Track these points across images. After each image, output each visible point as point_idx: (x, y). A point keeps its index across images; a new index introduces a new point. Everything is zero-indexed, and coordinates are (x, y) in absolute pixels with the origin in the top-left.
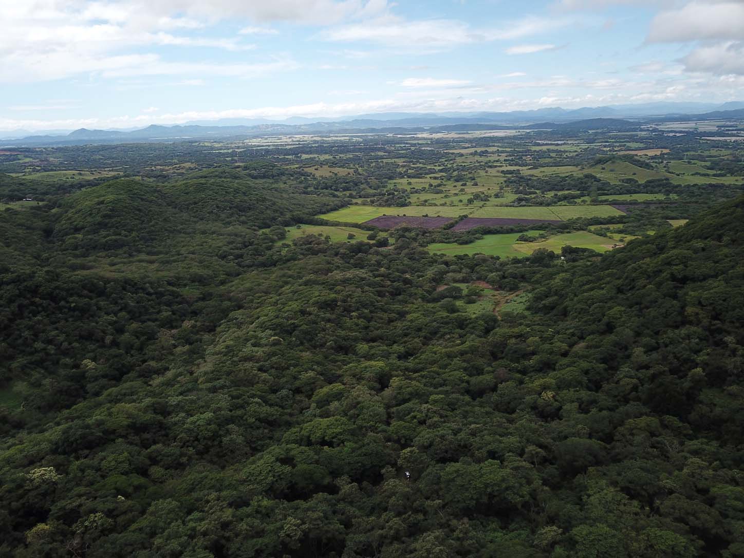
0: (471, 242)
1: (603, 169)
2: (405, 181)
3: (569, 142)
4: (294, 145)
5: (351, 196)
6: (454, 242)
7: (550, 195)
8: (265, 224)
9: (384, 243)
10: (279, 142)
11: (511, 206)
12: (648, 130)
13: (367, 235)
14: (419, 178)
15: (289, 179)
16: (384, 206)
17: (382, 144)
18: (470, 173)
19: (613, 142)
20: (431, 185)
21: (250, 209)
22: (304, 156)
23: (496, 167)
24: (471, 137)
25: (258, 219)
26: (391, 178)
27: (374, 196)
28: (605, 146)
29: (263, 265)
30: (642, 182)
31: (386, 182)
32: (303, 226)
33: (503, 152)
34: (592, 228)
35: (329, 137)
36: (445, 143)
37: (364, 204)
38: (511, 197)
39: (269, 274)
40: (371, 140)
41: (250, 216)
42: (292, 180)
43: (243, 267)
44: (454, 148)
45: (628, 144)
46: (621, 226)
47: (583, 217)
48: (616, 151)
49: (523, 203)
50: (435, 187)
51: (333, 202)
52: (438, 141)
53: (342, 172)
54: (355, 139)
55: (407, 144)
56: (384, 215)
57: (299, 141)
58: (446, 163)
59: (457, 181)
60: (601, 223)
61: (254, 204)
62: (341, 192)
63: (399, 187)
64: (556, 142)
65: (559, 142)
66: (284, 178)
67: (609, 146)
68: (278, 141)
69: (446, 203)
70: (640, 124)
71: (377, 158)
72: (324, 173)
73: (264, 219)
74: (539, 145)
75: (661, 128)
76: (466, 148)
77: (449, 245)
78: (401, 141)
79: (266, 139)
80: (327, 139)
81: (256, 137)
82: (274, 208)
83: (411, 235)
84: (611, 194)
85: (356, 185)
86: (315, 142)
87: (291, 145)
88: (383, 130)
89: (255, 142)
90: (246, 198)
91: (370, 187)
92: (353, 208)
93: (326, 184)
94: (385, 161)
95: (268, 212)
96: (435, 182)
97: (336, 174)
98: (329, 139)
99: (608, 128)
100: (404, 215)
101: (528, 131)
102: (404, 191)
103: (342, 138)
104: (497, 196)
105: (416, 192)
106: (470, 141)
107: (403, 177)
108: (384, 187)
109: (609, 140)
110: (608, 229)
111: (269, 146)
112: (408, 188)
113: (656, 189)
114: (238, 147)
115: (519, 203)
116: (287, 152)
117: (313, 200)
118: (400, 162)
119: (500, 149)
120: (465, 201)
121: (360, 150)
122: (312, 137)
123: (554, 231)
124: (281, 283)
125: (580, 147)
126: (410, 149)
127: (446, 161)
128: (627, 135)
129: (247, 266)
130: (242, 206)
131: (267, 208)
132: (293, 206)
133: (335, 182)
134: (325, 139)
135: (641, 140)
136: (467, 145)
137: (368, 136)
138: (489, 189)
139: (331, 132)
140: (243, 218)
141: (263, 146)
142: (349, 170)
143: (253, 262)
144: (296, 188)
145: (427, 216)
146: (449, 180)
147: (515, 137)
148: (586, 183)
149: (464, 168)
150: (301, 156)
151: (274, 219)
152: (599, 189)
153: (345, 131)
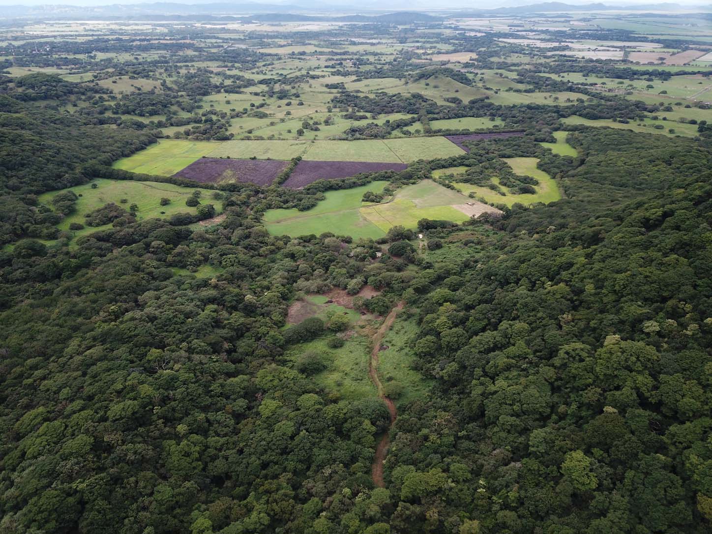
0: (313, 206)
1: (427, 85)
2: (222, 97)
3: (384, 41)
4: (87, 35)
5: (160, 125)
6: (294, 207)
7: (381, 120)
8: (45, 185)
9: (208, 214)
10: (67, 31)
11: (344, 140)
12: (450, 28)
13: (186, 200)
14: (237, 92)
15: (80, 99)
16: (201, 140)
17: (191, 39)
18: (293, 88)
19: (424, 42)
20: (253, 105)
21: (23, 165)
22: (100, 56)
23: (318, 77)
24: (285, 31)
25: (36, 180)
26: (206, 94)
27: (188, 123)
28: (418, 48)
29: (43, 278)
30: (466, 101)
31: (201, 100)
32: (100, 182)
33: (322, 53)
34: (436, 174)
35: (129, 25)
36: (260, 39)
37: (177, 137)
38: (343, 125)
39: (48, 306)
40: (179, 32)
41: (24, 177)
42: (84, 101)
43: (13, 282)
44: (268, 45)
45: (439, 46)
46: (462, 170)
47: (424, 159)
48: (429, 54)
49: (357, 135)
50: (258, 108)
51: (138, 137)
52: (251, 36)
53: (146, 84)
54: (159, 30)
55: (218, 38)
56: (204, 157)
57: (93, 31)
58: (264, 68)
59: (280, 98)
60: (444, 167)
61: (29, 157)
62: (147, 117)
63: (218, 108)
64: (371, 41)
65: (374, 41)
66: (73, 97)
67: (422, 47)
68: (68, 29)
69: (273, 136)
70: (442, 19)
71: (186, 59)
72: (123, 87)
73: (45, 179)
74: (354, 44)
75: (462, 25)
76: (282, 46)
77: (287, 211)
78: (212, 34)
79: (52, 25)
80: (126, 28)
81: (39, 22)
82: (57, 159)
83: (240, 198)
84: (441, 119)
85: (166, 107)
86: (113, 32)
87: (83, 36)
88: (190, 18)
89: (37, 30)
90: (16, 149)
91: (183, 109)
92: (164, 144)
93: (128, 107)
94: (196, 64)
95: (50, 166)
96: (258, 101)
97: (139, 89)
98: (129, 28)
99: (415, 24)
100: (229, 158)
101: (341, 24)
102: (224, 115)
103: (144, 27)
104: (327, 122)
105: (237, 116)
106: (285, 36)
107: (219, 92)
108: (200, 107)
109: (420, 40)
110: (452, 176)
111: (55, 37)
112: (226, 109)
113: (481, 112)
114: (16, 39)
115: (353, 135)
116: (77, 49)
117: (112, 137)
118: (214, 66)
119: (318, 50)
120: (294, 131)
121: (166, 47)
122: (108, 25)
123: (399, 182)
124: (66, 331)
125: (394, 48)
126: (222, 46)
127: (264, 66)
128: (434, 33)
129: (17, 280)
130: (10, 161)
131: (48, 160)
132: (85, 151)
133: (138, 103)
134: (124, 27)
135: (446, 40)
136: (282, 42)
137: (173, 24)
138: (317, 111)
139: (130, 18)
140: (14, 181)
141: (47, 37)
142: (155, 82)
143: (28, 272)
144: (88, 114)
145: (254, 158)
146: (272, 96)
147: (330, 33)
148: (414, 105)
149: (284, 80)
150: (95, 56)
151: (59, 176)
152: (429, 112)
153: (147, 17)
